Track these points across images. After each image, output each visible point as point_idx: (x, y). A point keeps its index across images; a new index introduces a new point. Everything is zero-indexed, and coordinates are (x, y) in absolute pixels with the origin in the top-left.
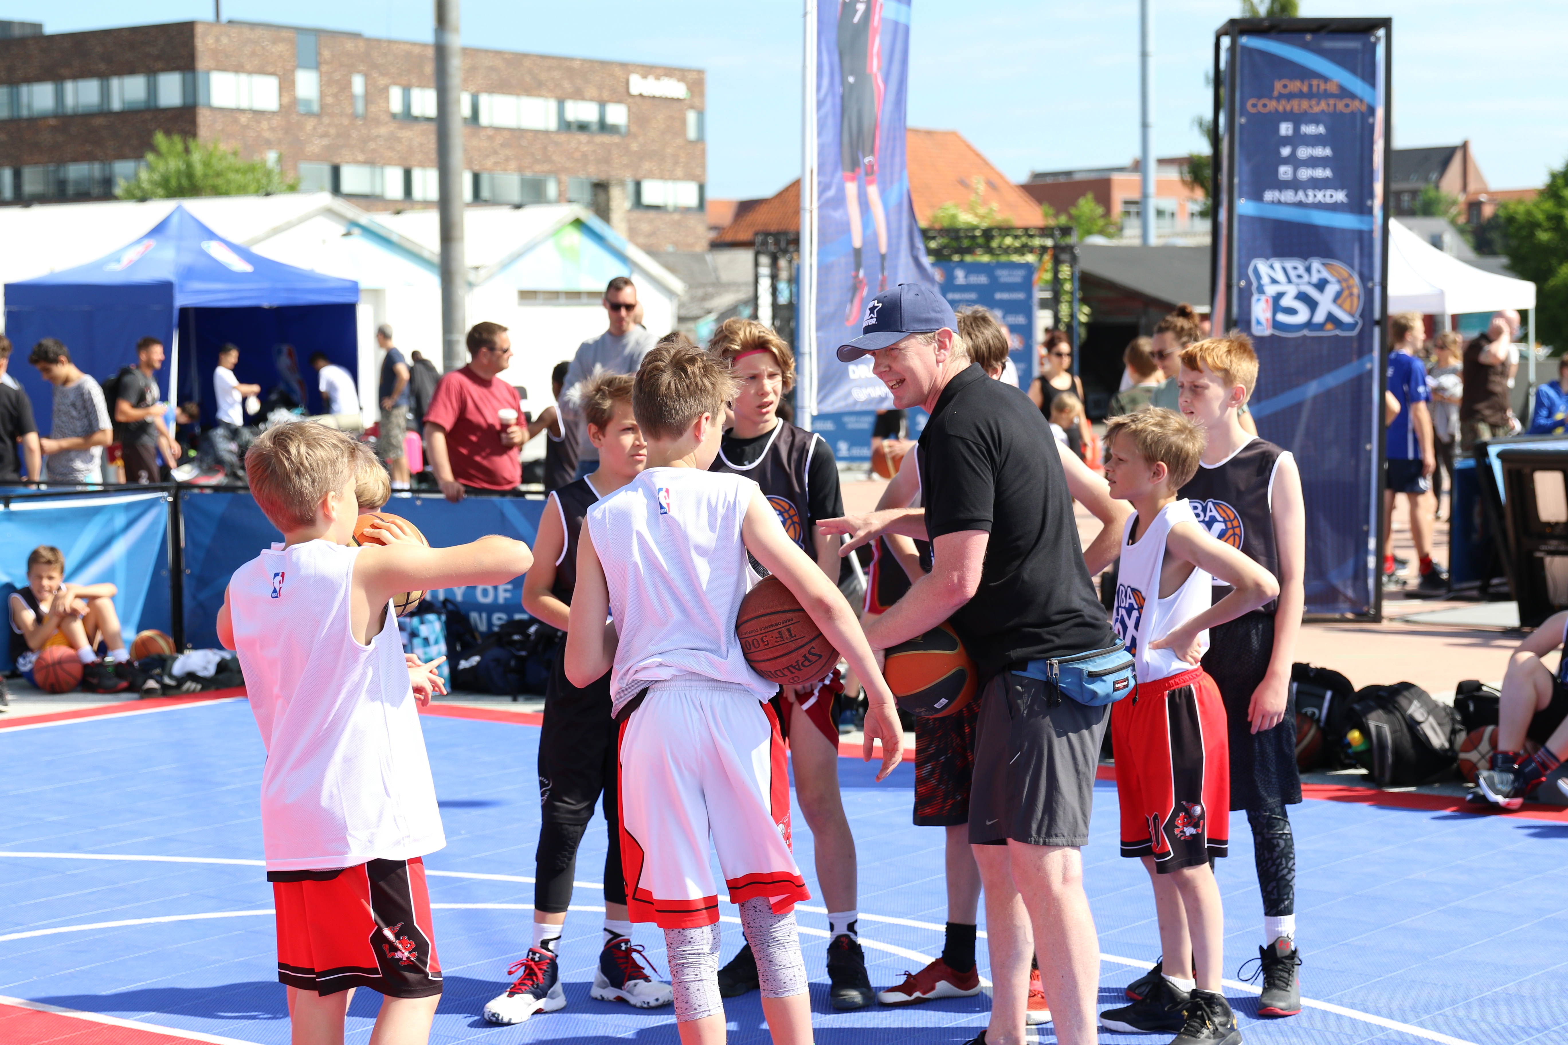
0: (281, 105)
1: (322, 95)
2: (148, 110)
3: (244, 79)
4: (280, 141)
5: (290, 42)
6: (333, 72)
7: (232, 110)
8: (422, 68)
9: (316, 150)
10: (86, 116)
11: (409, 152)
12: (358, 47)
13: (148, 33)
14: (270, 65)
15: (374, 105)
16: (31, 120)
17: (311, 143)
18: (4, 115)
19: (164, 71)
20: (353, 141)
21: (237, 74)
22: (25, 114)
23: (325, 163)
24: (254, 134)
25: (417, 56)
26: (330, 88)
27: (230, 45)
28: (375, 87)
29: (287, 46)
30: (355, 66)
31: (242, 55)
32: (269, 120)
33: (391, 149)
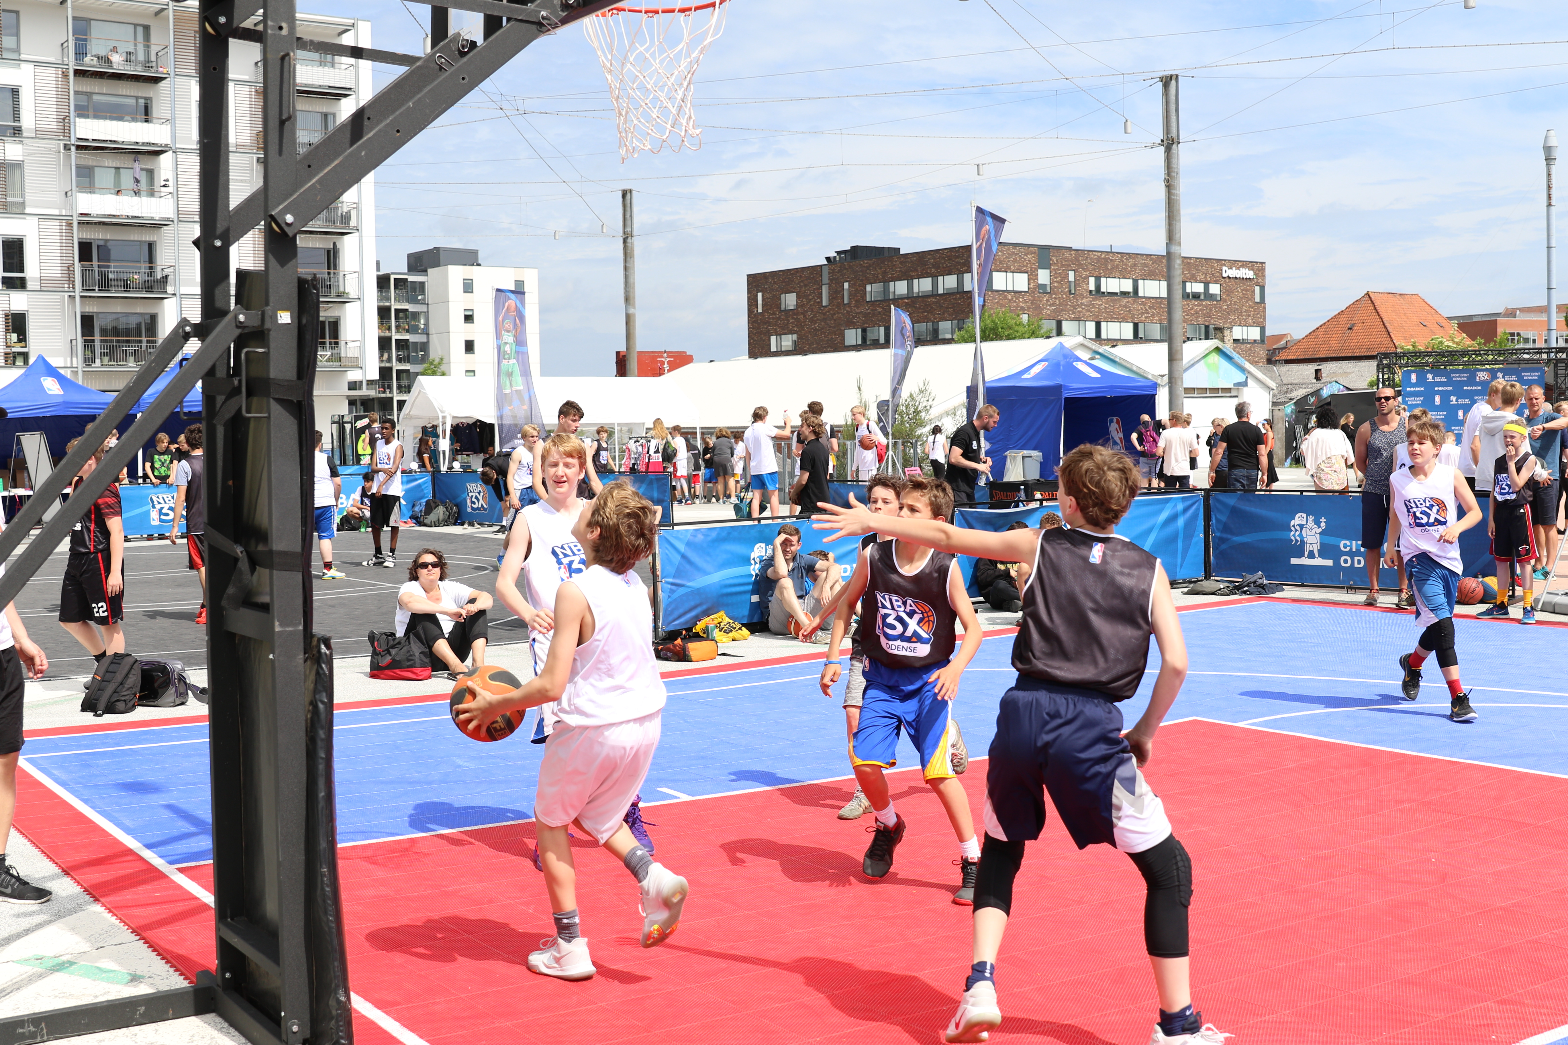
0: (1029, 288)
1: (1051, 282)
2: (958, 293)
3: (1010, 275)
4: (1029, 308)
5: (1035, 253)
6: (1058, 269)
7: (1003, 291)
8: (1106, 266)
9: (1049, 312)
10: (924, 297)
11: (1099, 312)
12: (1071, 255)
13: (958, 251)
14: (1024, 266)
15: (1080, 286)
16: (895, 300)
17: (1045, 308)
18: (880, 298)
19: (967, 271)
20: (1068, 307)
21: (1007, 272)
22: (892, 297)
23: (1053, 319)
24: (1015, 304)
25: (1104, 258)
26: (1056, 278)
27: (1002, 256)
28: (1081, 276)
29: (1033, 255)
30: (1070, 265)
31: (1009, 261)
32: (1023, 296)
33: (1089, 311)
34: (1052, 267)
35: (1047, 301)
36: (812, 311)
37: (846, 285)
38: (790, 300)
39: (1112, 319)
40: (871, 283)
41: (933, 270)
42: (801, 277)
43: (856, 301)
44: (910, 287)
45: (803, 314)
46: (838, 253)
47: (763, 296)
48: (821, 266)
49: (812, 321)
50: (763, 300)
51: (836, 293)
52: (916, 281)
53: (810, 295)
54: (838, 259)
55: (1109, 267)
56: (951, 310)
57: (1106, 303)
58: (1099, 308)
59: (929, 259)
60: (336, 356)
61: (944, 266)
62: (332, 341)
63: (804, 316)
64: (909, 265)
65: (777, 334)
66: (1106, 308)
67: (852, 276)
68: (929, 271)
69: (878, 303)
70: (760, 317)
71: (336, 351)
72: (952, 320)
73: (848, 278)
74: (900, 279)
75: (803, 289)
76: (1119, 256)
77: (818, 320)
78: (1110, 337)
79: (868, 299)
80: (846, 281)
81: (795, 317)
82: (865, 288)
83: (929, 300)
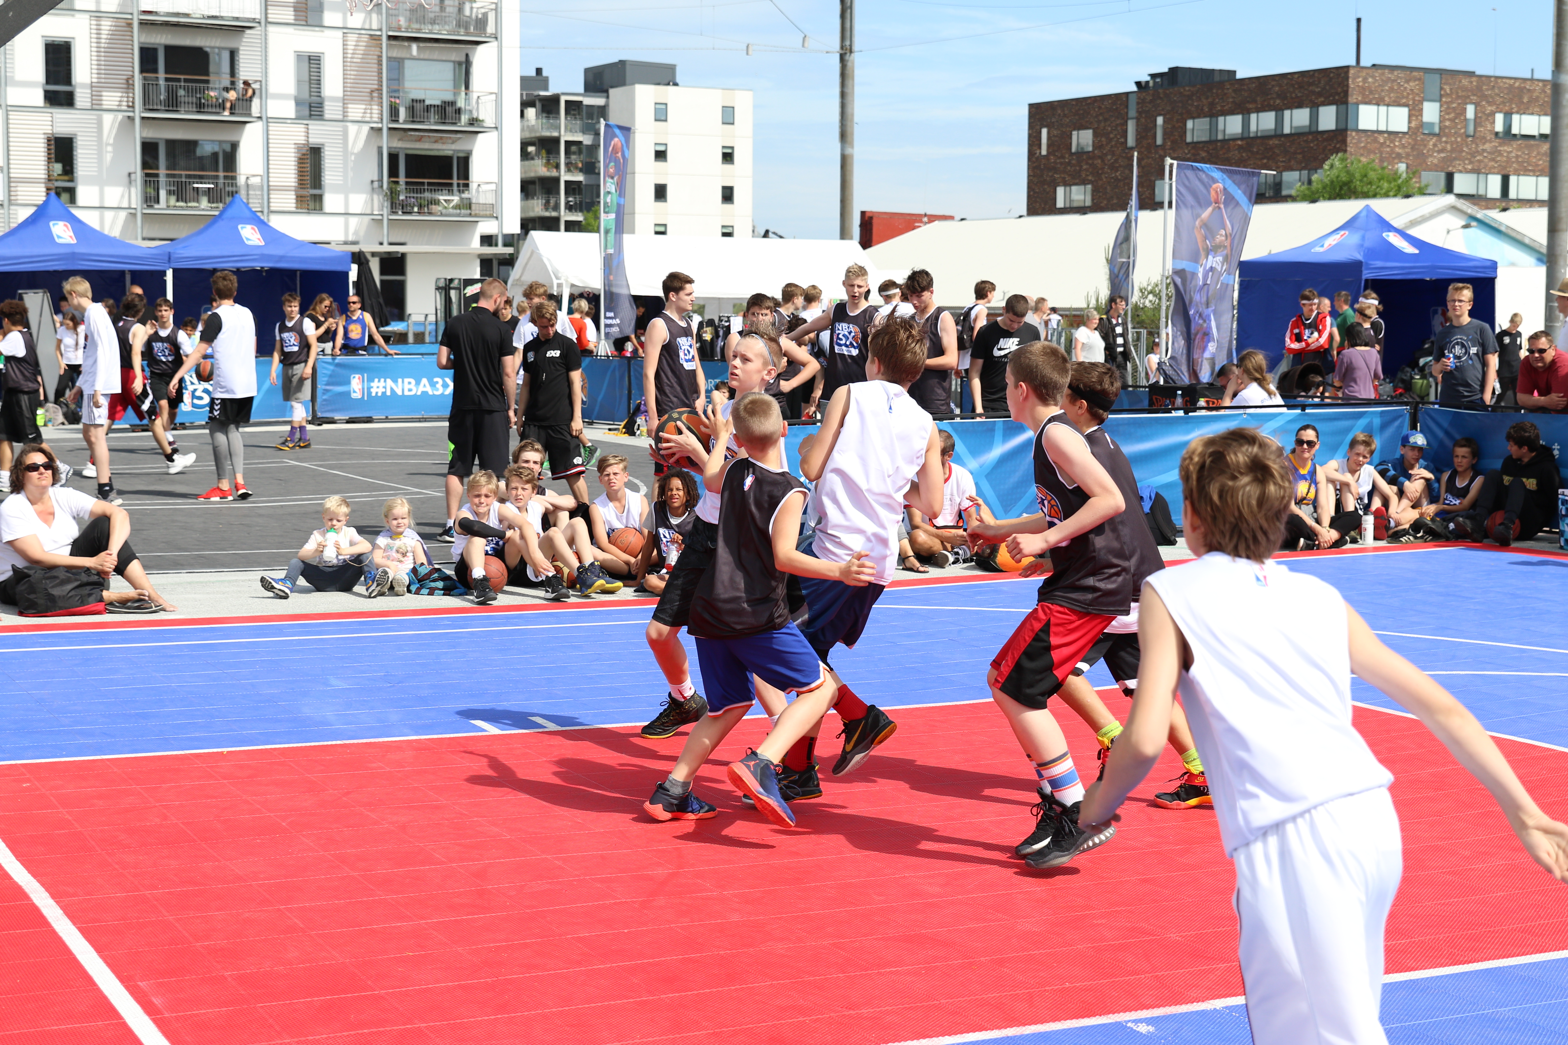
0: (1409, 128)
1: (1442, 120)
2: (1310, 133)
3: (1383, 109)
4: (1408, 155)
5: (1419, 79)
6: (1452, 102)
7: (1373, 132)
8: (1521, 98)
9: (1435, 161)
10: (1263, 138)
11: (1507, 162)
12: (1471, 82)
13: (1313, 75)
14: (1403, 97)
15: (1482, 126)
16: (1225, 141)
17: (1431, 156)
18: (1205, 138)
19: (1324, 104)
20: (1464, 154)
21: (1378, 105)
22: (1220, 137)
23: (1442, 171)
24: (1388, 149)
25: (1519, 88)
26: (1448, 114)
27: (1374, 83)
28: (1484, 113)
29: (1417, 83)
30: (1468, 97)
31: (1382, 91)
32: (1401, 138)
33: (1493, 160)
34: (1444, 100)
35: (1435, 145)
36: (1113, 154)
37: (1160, 120)
38: (1083, 139)
39: (1524, 171)
40: (1193, 118)
41: (1278, 101)
42: (1100, 108)
43: (1173, 142)
44: (1246, 124)
45: (1102, 158)
46: (1153, 76)
47: (1048, 133)
48: (1127, 94)
49: (1113, 168)
50: (1049, 138)
51: (1146, 132)
52: (1253, 116)
53: (1111, 132)
54: (1151, 84)
55: (1525, 100)
56: (1299, 156)
57: (1518, 150)
58: (1507, 157)
59: (1273, 86)
60: (465, 201)
61: (1294, 95)
62: (461, 182)
63: (1103, 161)
64: (1246, 95)
65: (1066, 184)
66: (1517, 156)
67: (1169, 108)
68: (1272, 103)
69: (1201, 145)
70: (1043, 161)
71: (465, 195)
72: (1300, 170)
73: (1163, 110)
74: (1232, 113)
75: (1102, 124)
76: (1541, 84)
77: (1120, 166)
78: (1522, 196)
79: (1189, 139)
80: (1160, 115)
81: (1090, 162)
82: (1185, 125)
83: (1271, 142)
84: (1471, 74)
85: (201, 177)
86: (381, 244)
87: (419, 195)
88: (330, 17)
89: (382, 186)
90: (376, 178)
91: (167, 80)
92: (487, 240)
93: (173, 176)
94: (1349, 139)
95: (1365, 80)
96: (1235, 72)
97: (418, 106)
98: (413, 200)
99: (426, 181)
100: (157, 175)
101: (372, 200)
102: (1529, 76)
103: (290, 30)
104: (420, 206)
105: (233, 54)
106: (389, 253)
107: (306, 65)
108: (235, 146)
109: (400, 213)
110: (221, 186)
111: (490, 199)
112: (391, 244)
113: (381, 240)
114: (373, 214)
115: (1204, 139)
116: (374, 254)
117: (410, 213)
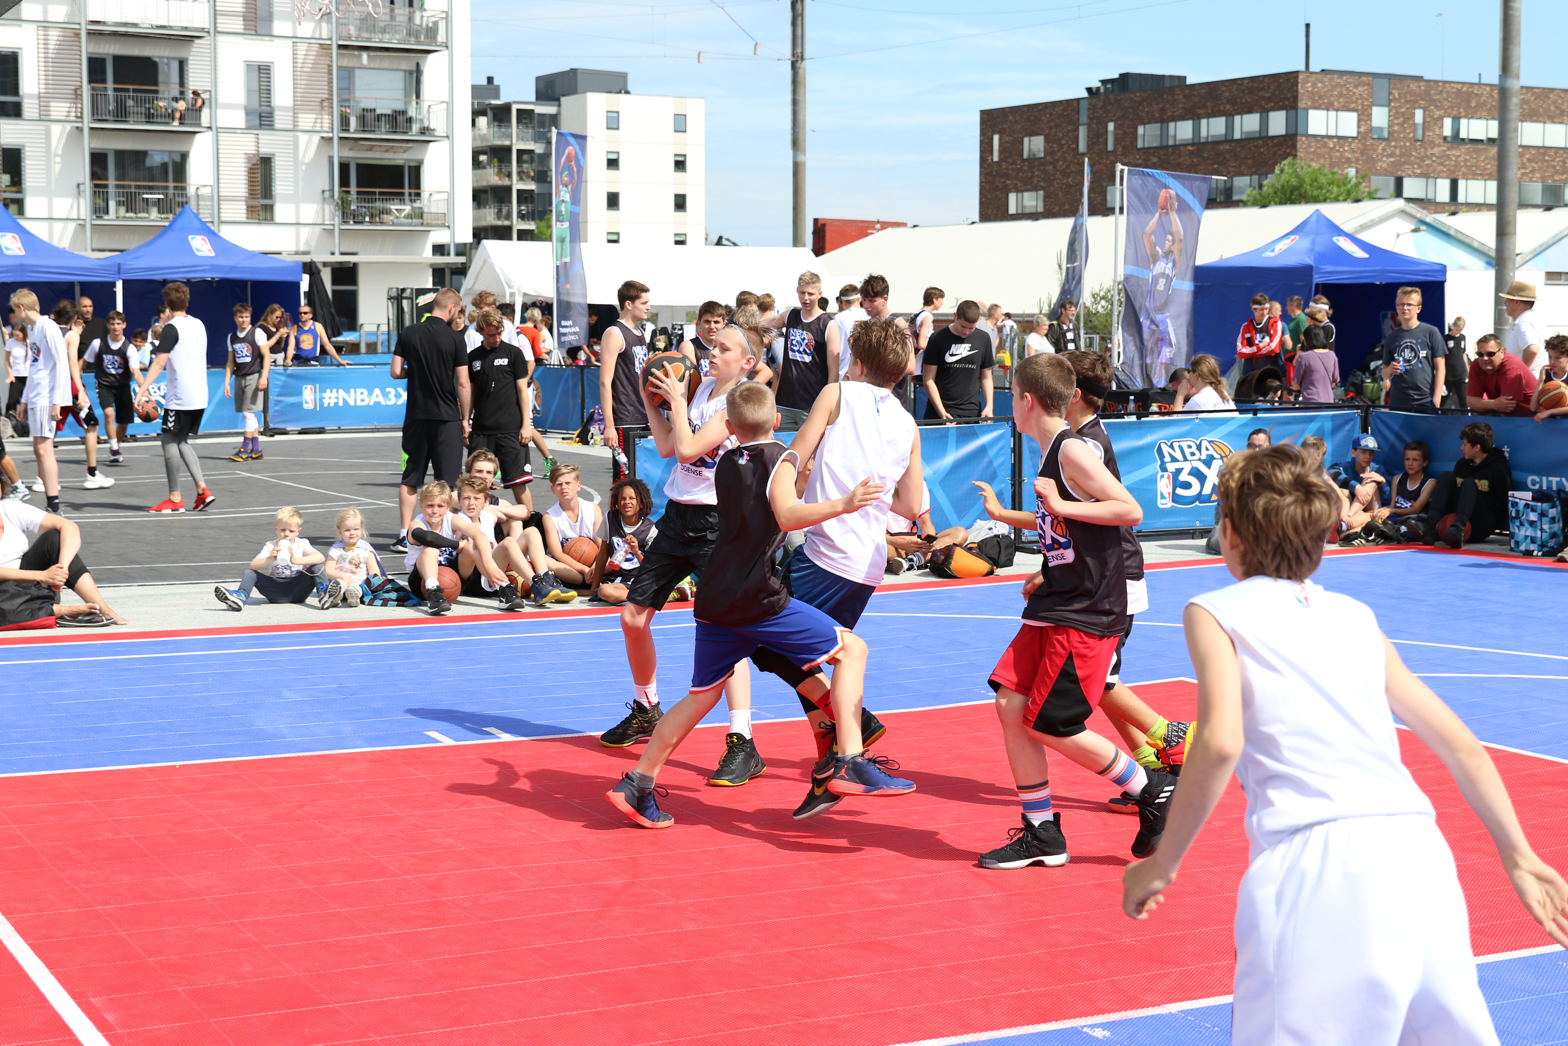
0: (1359, 133)
1: (1391, 125)
2: (1260, 138)
3: (1332, 114)
4: (1357, 159)
5: (1368, 84)
6: (1400, 107)
7: (1323, 137)
8: (1469, 102)
9: (1385, 166)
10: (1215, 144)
11: (1456, 166)
12: (1420, 87)
13: (1263, 81)
14: (1352, 102)
15: (1430, 130)
16: (1175, 146)
17: (1381, 160)
18: (1156, 143)
19: (1274, 109)
20: (1413, 158)
21: (1328, 110)
22: (1171, 142)
23: (1391, 175)
24: (1338, 154)
25: (1465, 92)
26: (1397, 118)
27: (1323, 88)
28: (1432, 117)
29: (1366, 87)
30: (1417, 101)
31: (1332, 96)
32: (1350, 143)
33: (1442, 164)
34: (1392, 104)
35: (1384, 150)
36: (1065, 160)
37: (1111, 126)
38: (1034, 145)
39: (1472, 175)
40: (1144, 124)
41: (1228, 107)
42: (1051, 114)
43: (1124, 148)
44: (1196, 130)
45: (1053, 164)
46: (1104, 82)
47: (1000, 139)
48: (1078, 100)
49: (1065, 174)
50: (1001, 144)
51: (1097, 137)
52: (1204, 122)
53: (1062, 138)
54: (1102, 90)
55: (1473, 105)
56: (1250, 162)
57: (1466, 154)
58: (1456, 161)
59: (1223, 91)
60: (417, 211)
61: (1244, 101)
62: (413, 191)
63: (1055, 167)
64: (1196, 100)
65: (1018, 190)
66: (1466, 161)
67: (1119, 114)
68: (1222, 108)
69: (1152, 151)
70: (995, 168)
71: (417, 205)
72: (1251, 175)
73: (1114, 115)
74: (1183, 118)
75: (1054, 130)
76: (1488, 89)
77: (1072, 172)
78: (1469, 201)
79: (1140, 145)
80: (1111, 121)
81: (1042, 168)
82: (1136, 131)
83: (1221, 148)
84: (1419, 79)
85: (150, 188)
86: (333, 254)
87: (370, 205)
88: (280, 27)
89: (333, 196)
90: (327, 187)
91: (115, 90)
92: (439, 249)
93: (123, 187)
94: (1299, 144)
95: (1314, 85)
96: (1185, 77)
97: (369, 115)
98: (364, 210)
99: (377, 190)
100: (106, 186)
101: (324, 210)
102: (1477, 81)
103: (239, 39)
104: (372, 216)
105: (182, 64)
106: (341, 263)
107: (256, 74)
108: (184, 156)
109: (352, 222)
110: (171, 196)
111: (442, 208)
112: (342, 254)
113: (332, 250)
114: (324, 224)
115: (1155, 145)
116: (325, 264)
117: (361, 223)
